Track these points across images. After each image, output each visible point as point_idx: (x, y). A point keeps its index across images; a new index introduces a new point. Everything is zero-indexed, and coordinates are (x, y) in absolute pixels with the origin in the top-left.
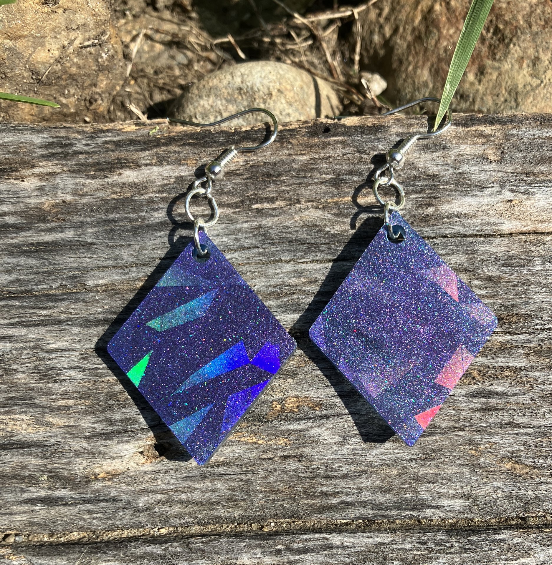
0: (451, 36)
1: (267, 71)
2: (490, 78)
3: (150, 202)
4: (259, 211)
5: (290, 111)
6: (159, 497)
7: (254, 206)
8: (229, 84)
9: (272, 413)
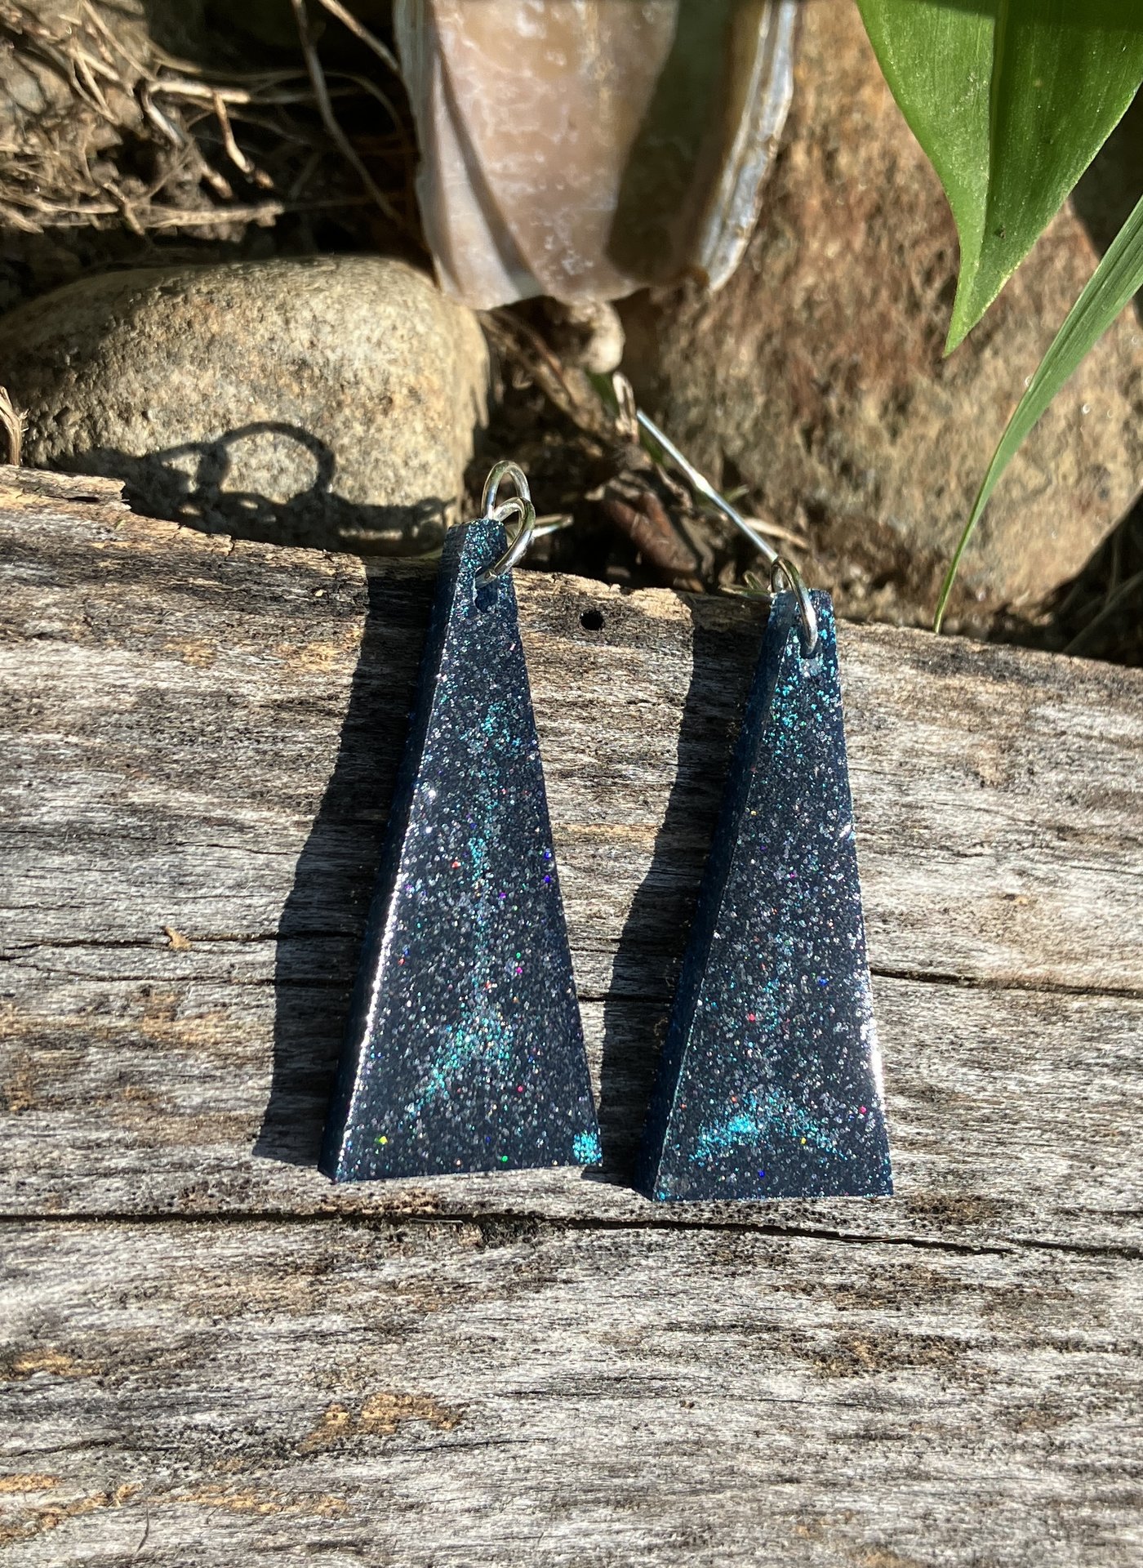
0: (829, 264)
1: (386, 323)
2: (920, 430)
3: (45, 758)
5: (430, 457)
8: (272, 339)
9: (319, 1434)
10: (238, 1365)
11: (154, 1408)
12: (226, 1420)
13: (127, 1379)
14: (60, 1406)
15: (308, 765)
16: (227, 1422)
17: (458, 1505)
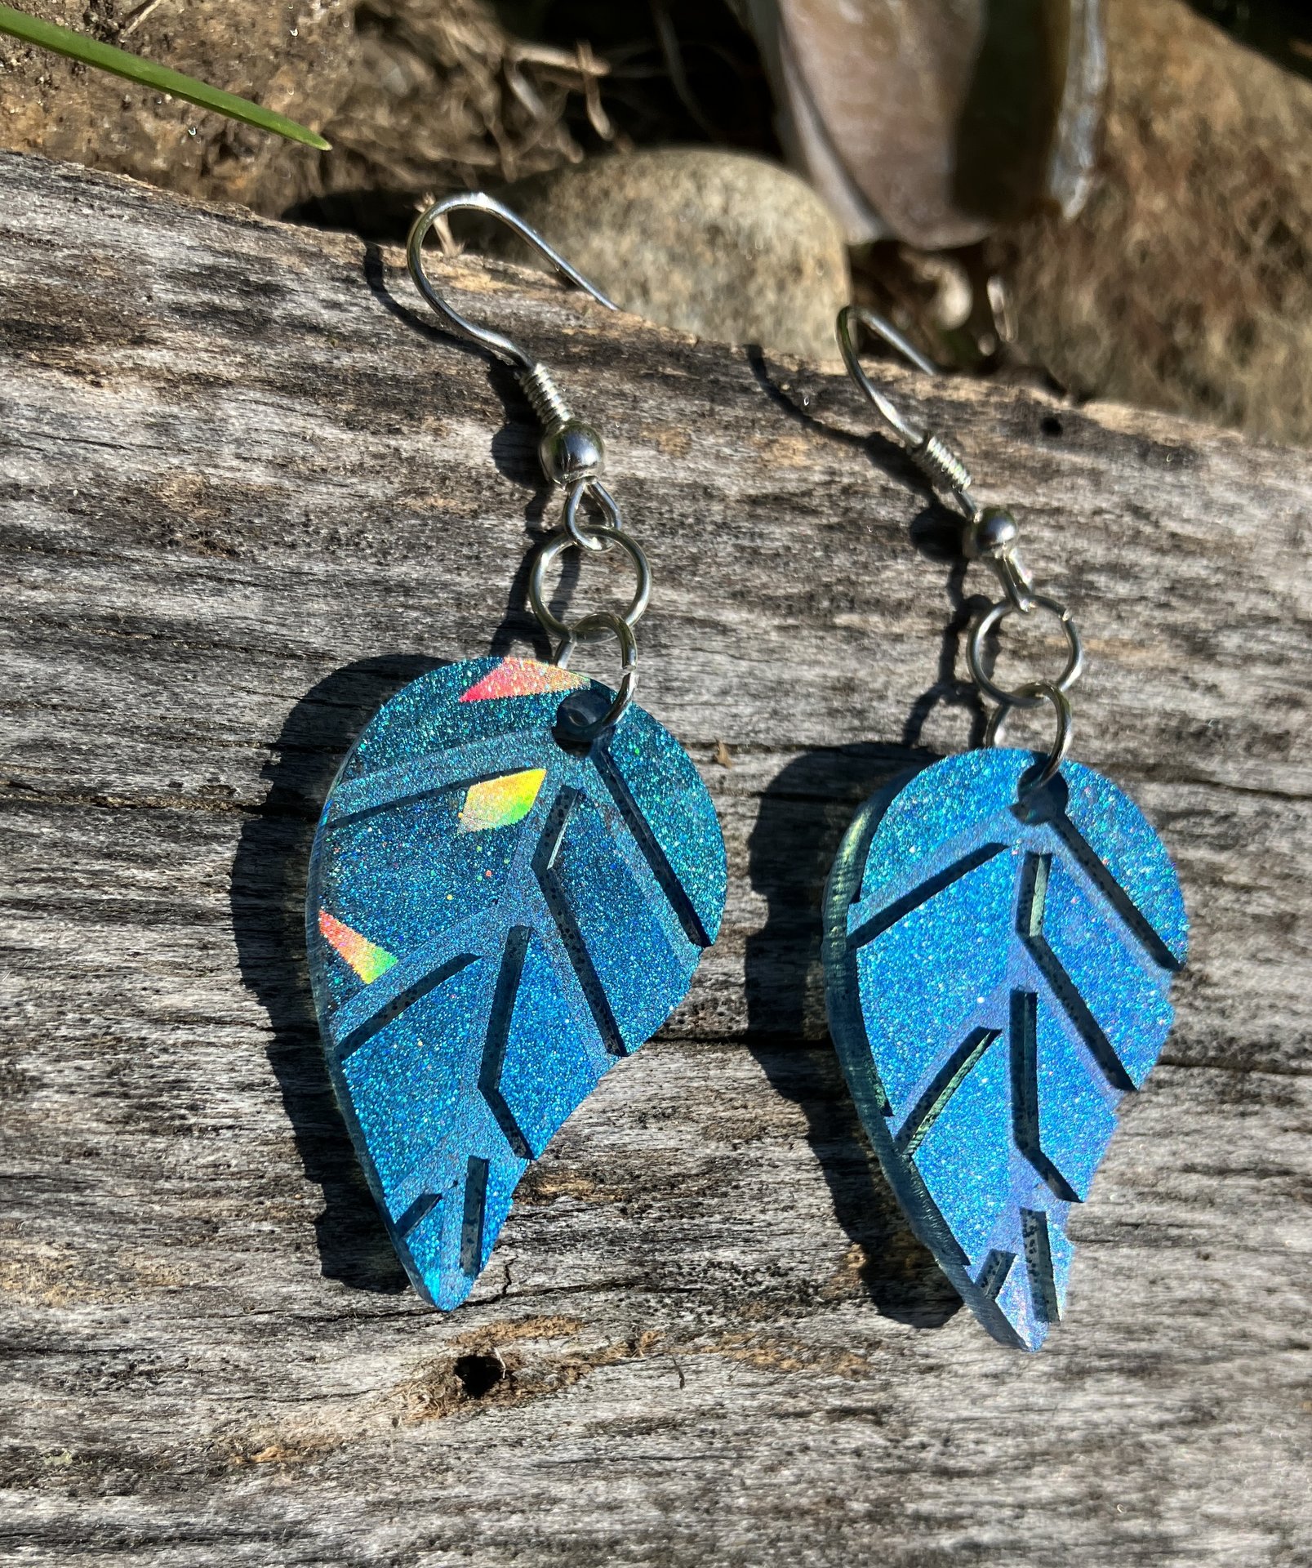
4: (854, 634)
6: (435, 1523)
7: (842, 619)
8: (686, 206)
9: (842, 1279)
10: (759, 1196)
11: (676, 1240)
12: (749, 1259)
13: (650, 1207)
14: (584, 1236)
15: (787, 564)
16: (749, 1260)
17: (976, 1369)
